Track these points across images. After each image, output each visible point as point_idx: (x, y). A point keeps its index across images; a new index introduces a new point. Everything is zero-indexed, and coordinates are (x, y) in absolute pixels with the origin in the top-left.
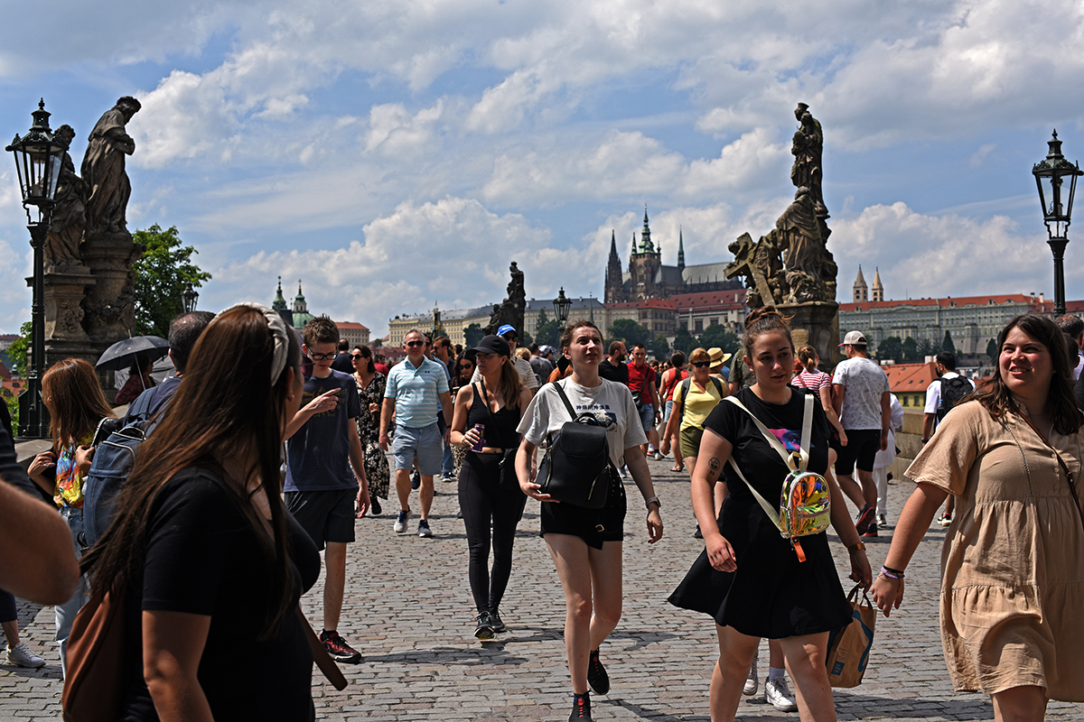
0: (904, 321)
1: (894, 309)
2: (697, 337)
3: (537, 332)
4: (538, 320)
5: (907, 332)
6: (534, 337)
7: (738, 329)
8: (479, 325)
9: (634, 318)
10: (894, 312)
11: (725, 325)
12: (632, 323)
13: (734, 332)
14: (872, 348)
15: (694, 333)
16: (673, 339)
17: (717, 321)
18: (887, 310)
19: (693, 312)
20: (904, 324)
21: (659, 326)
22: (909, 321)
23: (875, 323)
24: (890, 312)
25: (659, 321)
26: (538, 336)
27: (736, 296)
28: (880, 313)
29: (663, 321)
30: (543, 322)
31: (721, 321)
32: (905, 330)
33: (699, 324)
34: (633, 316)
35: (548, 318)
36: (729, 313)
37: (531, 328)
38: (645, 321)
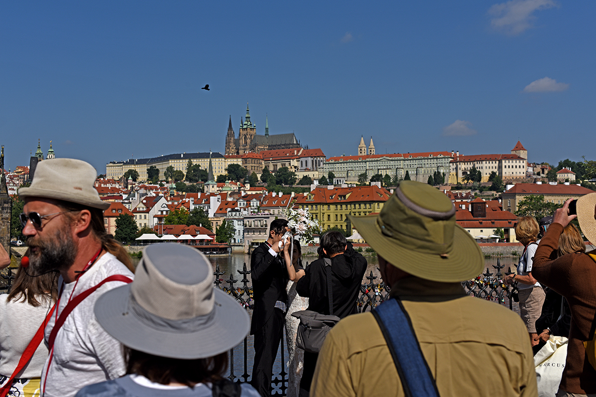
0: (385, 166)
1: (379, 159)
2: (273, 174)
3: (186, 171)
4: (188, 164)
5: (386, 171)
6: (185, 174)
7: (296, 169)
8: (156, 167)
9: (240, 163)
10: (379, 161)
11: (289, 167)
12: (238, 166)
13: (294, 171)
14: (367, 180)
15: (273, 172)
16: (261, 175)
17: (285, 165)
18: (376, 159)
19: (272, 160)
20: (384, 167)
21: (253, 168)
22: (387, 166)
23: (369, 166)
24: (377, 161)
25: (253, 165)
26: (187, 173)
27: (296, 152)
28: (372, 161)
29: (255, 165)
30: (190, 165)
31: (287, 165)
32: (385, 170)
33: (275, 166)
34: (239, 162)
35: (193, 163)
36: (292, 161)
37: (184, 169)
38: (246, 165)
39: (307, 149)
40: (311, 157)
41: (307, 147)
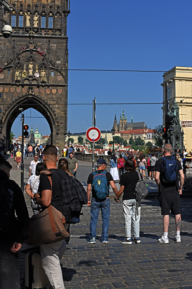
2: (134, 141)
7: (145, 139)
8: (82, 137)
11: (142, 138)
12: (118, 137)
13: (144, 139)
15: (134, 140)
16: (129, 141)
19: (134, 134)
21: (125, 138)
25: (126, 136)
27: (145, 130)
31: (141, 136)
33: (135, 137)
34: (119, 135)
36: (143, 135)
38: (122, 136)
39: (150, 129)
40: (152, 133)
41: (150, 128)
